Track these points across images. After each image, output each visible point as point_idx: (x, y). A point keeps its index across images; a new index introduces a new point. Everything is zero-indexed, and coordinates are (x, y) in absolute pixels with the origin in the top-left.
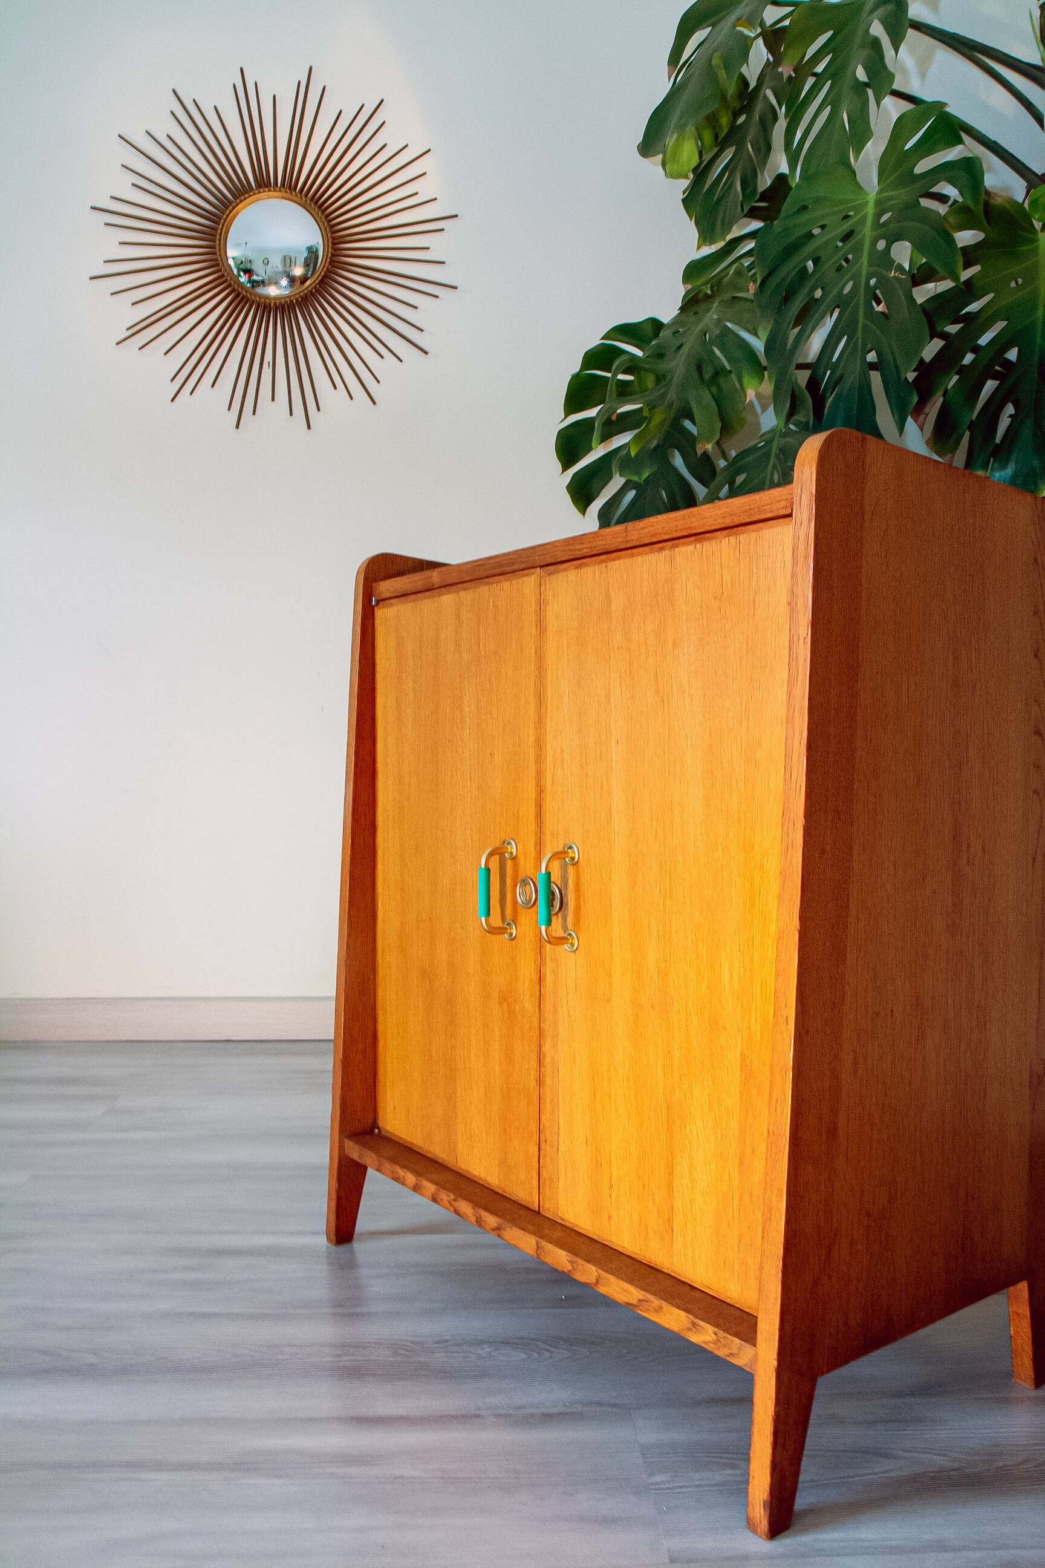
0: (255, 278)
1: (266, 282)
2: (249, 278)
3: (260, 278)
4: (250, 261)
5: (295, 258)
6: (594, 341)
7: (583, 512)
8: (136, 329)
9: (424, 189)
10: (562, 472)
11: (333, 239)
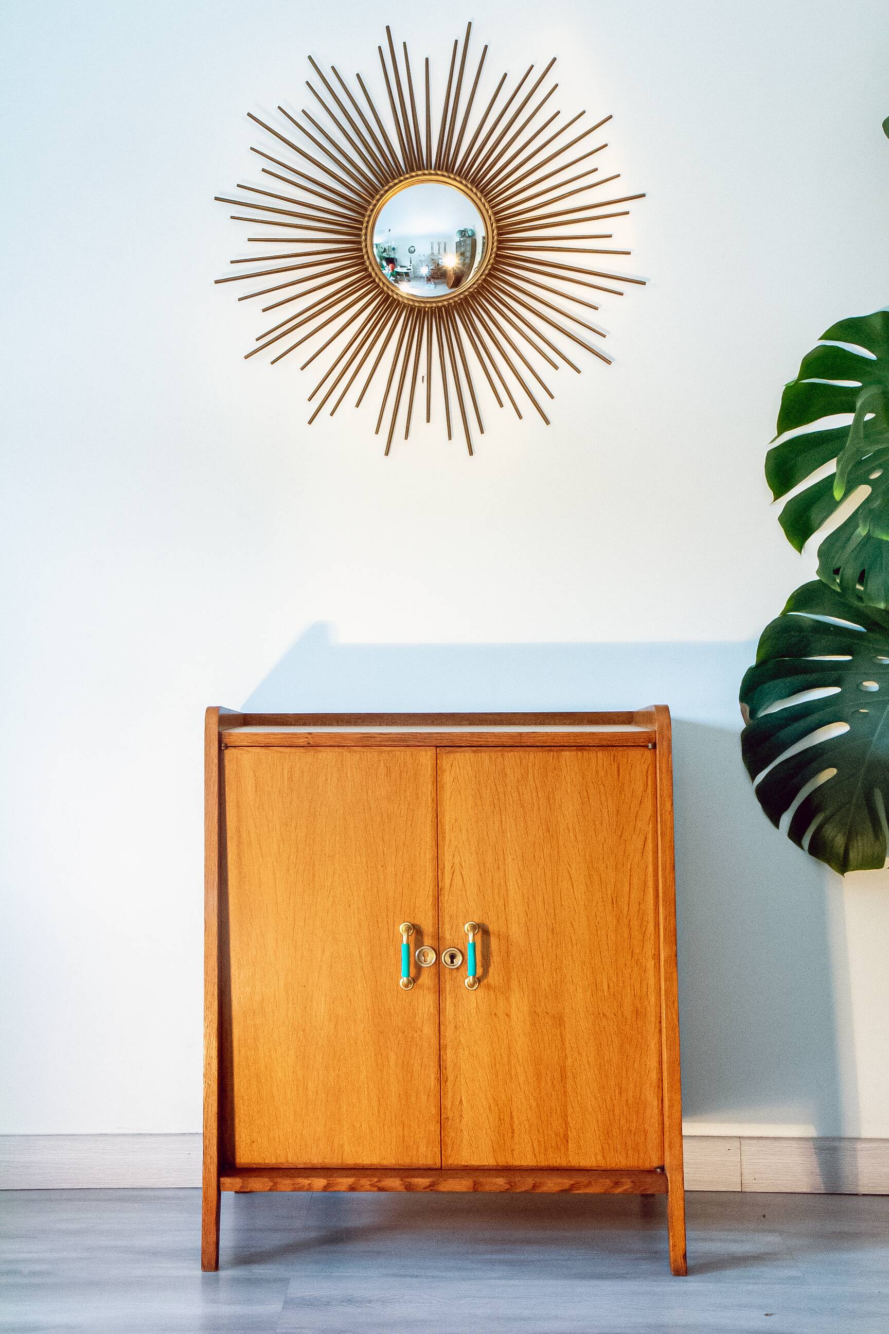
0: (398, 269)
1: (411, 275)
2: (393, 270)
3: (404, 270)
4: (394, 249)
5: (445, 245)
6: (811, 342)
7: (800, 547)
8: (268, 339)
9: (605, 164)
10: (775, 500)
11: (499, 228)
